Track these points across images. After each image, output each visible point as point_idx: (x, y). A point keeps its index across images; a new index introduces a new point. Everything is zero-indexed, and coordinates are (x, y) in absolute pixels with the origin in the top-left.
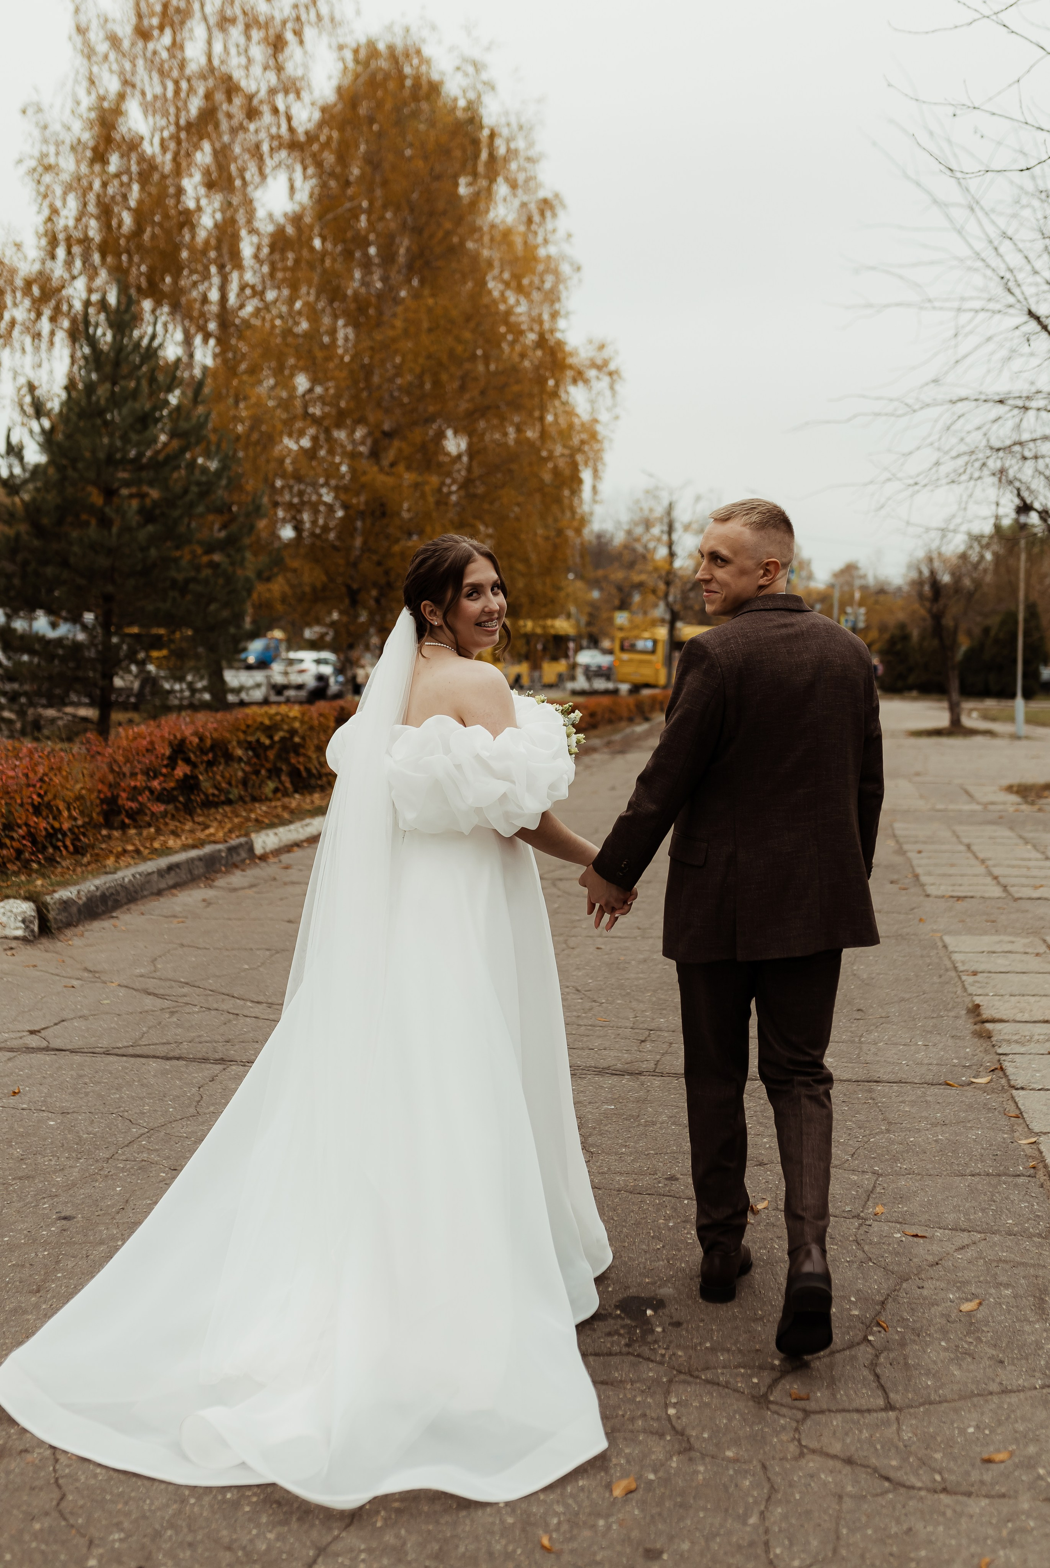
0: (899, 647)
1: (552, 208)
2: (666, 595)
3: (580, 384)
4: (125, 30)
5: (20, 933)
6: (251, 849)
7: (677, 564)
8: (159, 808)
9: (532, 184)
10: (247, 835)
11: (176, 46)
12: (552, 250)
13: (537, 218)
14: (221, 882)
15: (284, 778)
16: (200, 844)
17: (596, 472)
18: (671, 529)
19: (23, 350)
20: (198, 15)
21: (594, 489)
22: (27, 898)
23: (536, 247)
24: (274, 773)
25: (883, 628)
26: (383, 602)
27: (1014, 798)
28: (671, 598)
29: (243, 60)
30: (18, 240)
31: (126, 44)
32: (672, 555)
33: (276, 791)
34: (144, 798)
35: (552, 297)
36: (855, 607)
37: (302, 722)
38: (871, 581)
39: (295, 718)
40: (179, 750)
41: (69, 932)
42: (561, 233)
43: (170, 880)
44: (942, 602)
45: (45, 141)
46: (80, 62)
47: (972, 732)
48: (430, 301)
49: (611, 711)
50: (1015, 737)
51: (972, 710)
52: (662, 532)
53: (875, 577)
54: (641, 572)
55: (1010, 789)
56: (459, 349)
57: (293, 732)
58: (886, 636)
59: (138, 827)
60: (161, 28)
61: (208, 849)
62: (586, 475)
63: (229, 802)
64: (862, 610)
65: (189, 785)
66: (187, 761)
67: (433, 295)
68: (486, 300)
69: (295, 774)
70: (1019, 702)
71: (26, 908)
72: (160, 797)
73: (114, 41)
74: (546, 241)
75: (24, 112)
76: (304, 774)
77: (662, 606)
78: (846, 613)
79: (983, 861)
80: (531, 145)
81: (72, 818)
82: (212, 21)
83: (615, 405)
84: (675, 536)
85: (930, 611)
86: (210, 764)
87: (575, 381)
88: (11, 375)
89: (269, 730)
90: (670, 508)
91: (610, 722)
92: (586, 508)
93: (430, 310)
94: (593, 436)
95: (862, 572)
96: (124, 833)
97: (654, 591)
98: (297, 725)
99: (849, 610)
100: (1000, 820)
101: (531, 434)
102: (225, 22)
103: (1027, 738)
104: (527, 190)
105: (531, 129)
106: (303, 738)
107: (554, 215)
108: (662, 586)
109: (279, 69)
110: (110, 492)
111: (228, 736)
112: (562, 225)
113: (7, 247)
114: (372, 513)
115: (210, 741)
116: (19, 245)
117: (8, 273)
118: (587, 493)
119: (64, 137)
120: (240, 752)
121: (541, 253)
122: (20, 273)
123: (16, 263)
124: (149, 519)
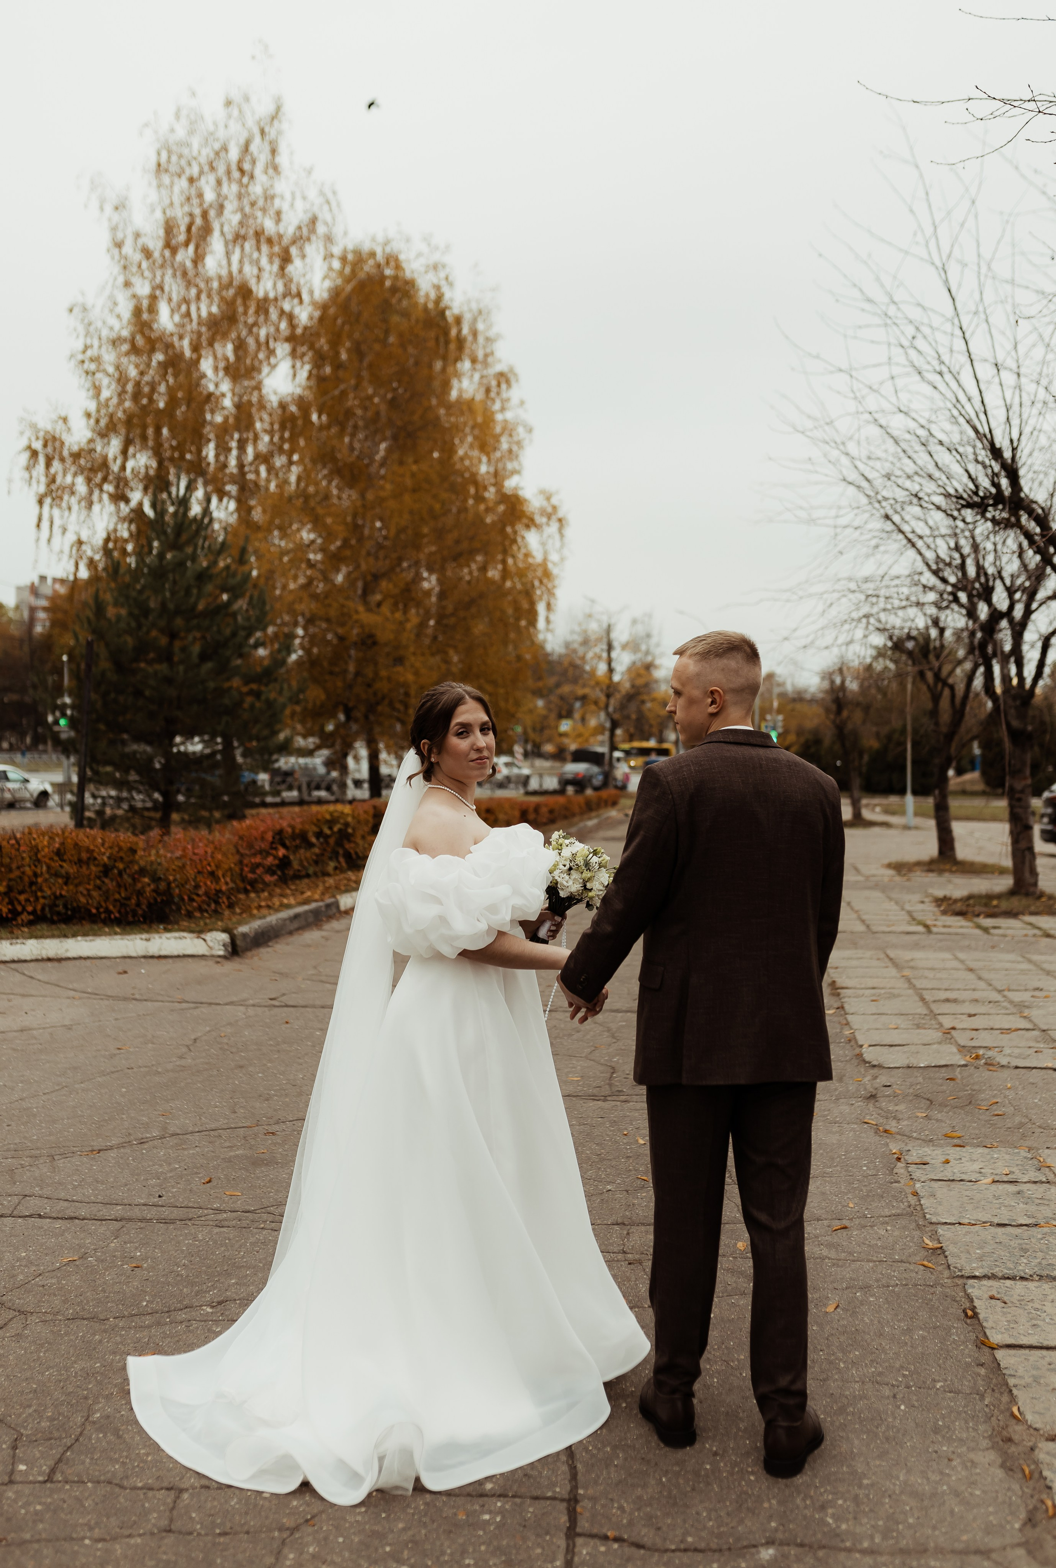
0: (813, 750)
1: (508, 382)
2: (607, 706)
3: (533, 530)
4: (156, 245)
5: (221, 953)
6: (338, 907)
7: (616, 678)
8: (268, 878)
9: (490, 359)
10: (334, 896)
11: (198, 259)
12: (509, 415)
13: (494, 389)
14: (327, 926)
15: (342, 860)
16: (306, 902)
17: (549, 607)
18: (610, 647)
19: (70, 509)
20: (217, 232)
21: (548, 621)
22: (224, 931)
23: (494, 412)
24: (335, 855)
25: (800, 733)
27: (891, 872)
28: (611, 709)
29: (255, 271)
30: (63, 414)
31: (157, 254)
32: (611, 670)
33: (336, 868)
34: (259, 871)
35: (510, 456)
36: (774, 714)
37: (353, 817)
38: (789, 688)
40: (280, 837)
41: (249, 954)
42: (515, 401)
43: (296, 925)
44: (845, 713)
45: (87, 334)
46: (116, 269)
47: (871, 824)
48: (414, 468)
49: (566, 808)
50: (907, 828)
51: (876, 805)
52: (602, 650)
53: (793, 685)
54: (584, 686)
55: (889, 866)
56: (437, 506)
57: (347, 825)
58: (802, 740)
59: (257, 892)
60: (187, 244)
61: (313, 905)
62: (541, 608)
63: (308, 876)
64: (780, 717)
65: (284, 863)
66: (284, 846)
67: (416, 462)
68: (455, 460)
69: (348, 856)
70: (909, 799)
71: (224, 937)
72: (270, 871)
73: (147, 253)
74: (503, 409)
75: (71, 310)
76: (354, 856)
77: (602, 715)
78: (765, 720)
79: (857, 912)
80: (490, 327)
81: (227, 883)
82: (230, 237)
83: (562, 546)
84: (614, 655)
85: (834, 722)
86: (297, 847)
87: (528, 527)
88: (60, 530)
89: (331, 823)
90: (608, 630)
91: (566, 817)
93: (413, 475)
94: (547, 574)
95: (780, 680)
96: (248, 896)
97: (596, 703)
98: (350, 819)
99: (768, 717)
100: (876, 886)
101: (493, 573)
102: (239, 238)
103: (916, 828)
104: (486, 364)
105: (489, 313)
106: (354, 829)
107: (509, 386)
108: (603, 698)
109: (286, 278)
110: (173, 636)
111: (307, 827)
112: (515, 394)
113: (57, 422)
114: (363, 643)
115: (297, 831)
116: (65, 420)
117: (57, 444)
118: (541, 624)
119: (105, 333)
120: (314, 840)
121: (499, 417)
122: (67, 444)
123: (64, 437)
124: (204, 657)
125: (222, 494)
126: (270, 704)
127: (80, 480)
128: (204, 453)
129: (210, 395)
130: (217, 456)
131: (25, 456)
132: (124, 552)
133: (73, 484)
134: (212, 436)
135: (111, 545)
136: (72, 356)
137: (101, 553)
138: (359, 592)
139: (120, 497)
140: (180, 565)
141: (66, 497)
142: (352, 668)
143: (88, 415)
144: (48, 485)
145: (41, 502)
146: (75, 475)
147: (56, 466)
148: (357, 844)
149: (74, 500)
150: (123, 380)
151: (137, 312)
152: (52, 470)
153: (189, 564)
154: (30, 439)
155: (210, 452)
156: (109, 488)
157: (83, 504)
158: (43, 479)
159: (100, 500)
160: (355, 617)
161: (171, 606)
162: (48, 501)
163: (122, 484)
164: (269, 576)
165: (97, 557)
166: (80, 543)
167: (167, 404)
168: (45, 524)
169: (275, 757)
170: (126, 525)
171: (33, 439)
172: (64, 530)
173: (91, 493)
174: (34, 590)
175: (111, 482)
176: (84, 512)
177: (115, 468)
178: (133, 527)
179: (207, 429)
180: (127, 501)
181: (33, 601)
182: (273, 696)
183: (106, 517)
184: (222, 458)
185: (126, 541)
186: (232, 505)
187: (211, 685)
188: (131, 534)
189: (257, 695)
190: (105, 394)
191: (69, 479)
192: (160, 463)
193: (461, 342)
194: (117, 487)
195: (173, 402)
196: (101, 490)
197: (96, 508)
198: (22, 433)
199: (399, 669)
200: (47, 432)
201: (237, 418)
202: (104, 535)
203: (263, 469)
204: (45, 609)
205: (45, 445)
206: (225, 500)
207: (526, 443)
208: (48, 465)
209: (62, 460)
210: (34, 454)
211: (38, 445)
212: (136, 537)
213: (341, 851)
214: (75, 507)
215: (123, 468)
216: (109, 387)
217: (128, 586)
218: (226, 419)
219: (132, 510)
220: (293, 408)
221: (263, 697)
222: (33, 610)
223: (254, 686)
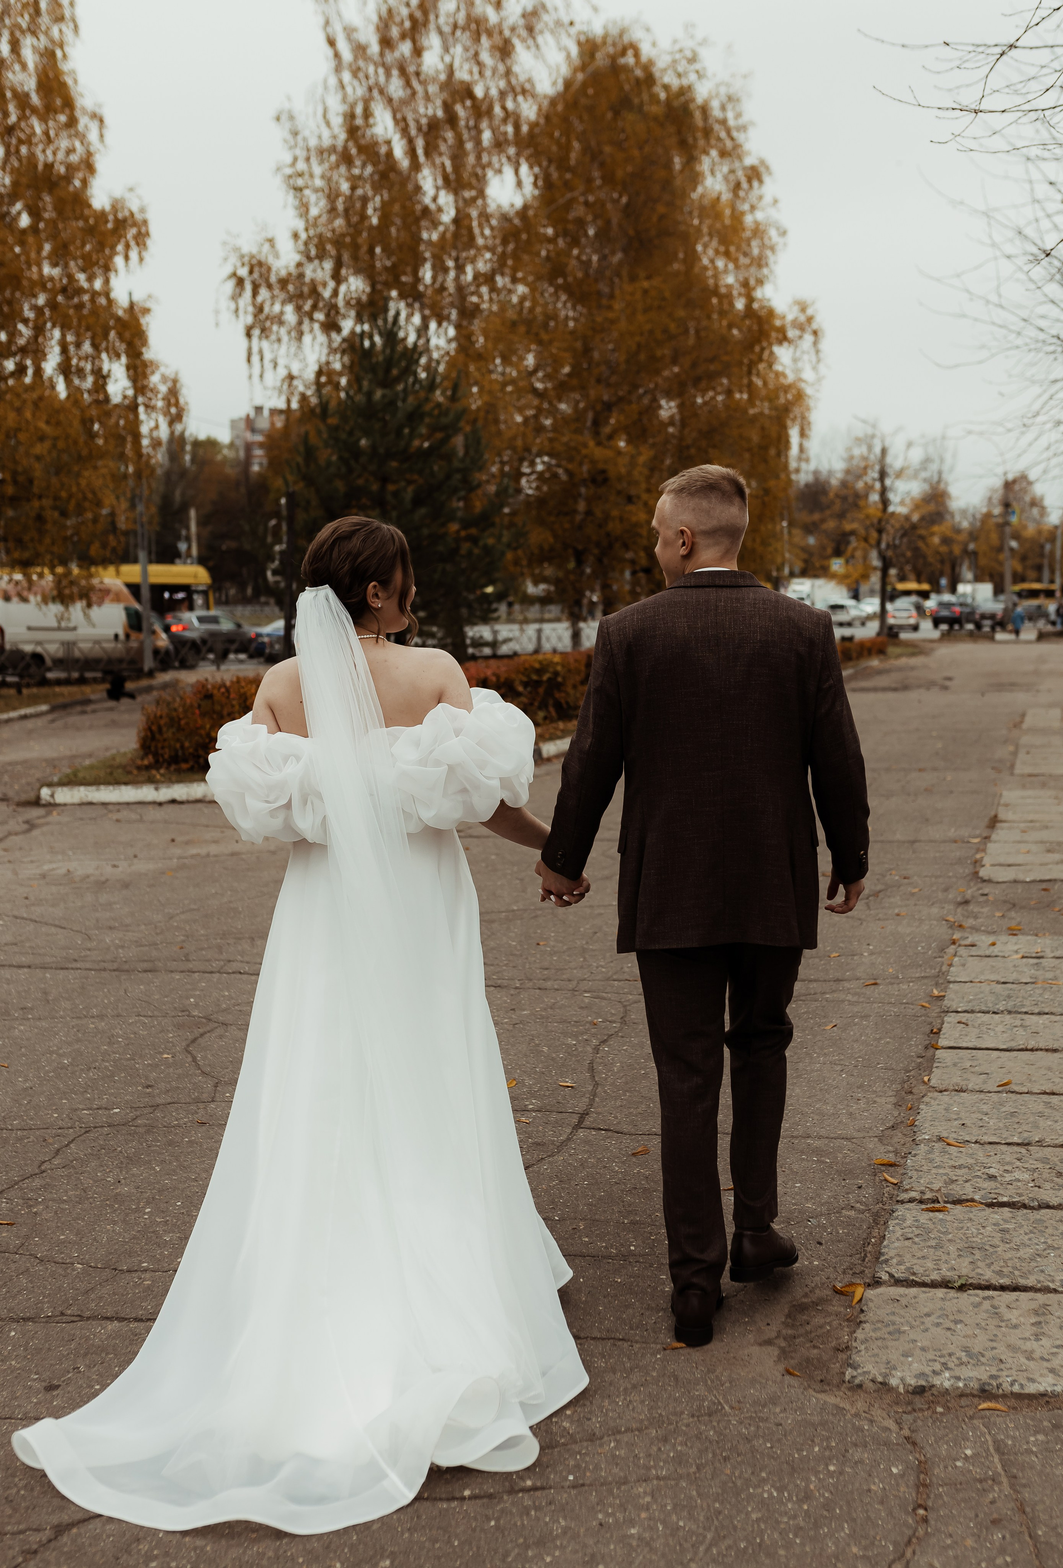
1: (760, 177)
2: (879, 543)
3: (786, 344)
7: (890, 509)
9: (738, 152)
11: (414, 55)
12: (759, 215)
13: (745, 185)
15: (552, 710)
17: (803, 434)
18: (883, 475)
19: (279, 340)
20: (432, 26)
21: (802, 449)
23: (743, 213)
26: (606, 561)
28: (883, 545)
29: (475, 66)
30: (270, 236)
32: (884, 501)
33: (545, 718)
35: (760, 262)
37: (563, 666)
39: (557, 664)
42: (768, 199)
45: (295, 145)
48: (646, 284)
52: (874, 479)
54: (853, 521)
56: (672, 327)
57: (556, 674)
60: (401, 38)
62: (794, 434)
67: (649, 277)
68: (696, 270)
69: (558, 706)
73: (359, 49)
74: (753, 208)
76: (565, 706)
77: (873, 553)
80: (738, 115)
82: (447, 29)
83: (818, 363)
84: (888, 482)
87: (778, 342)
88: (272, 365)
90: (882, 454)
92: (793, 465)
93: (645, 293)
94: (800, 396)
97: (865, 539)
98: (559, 668)
101: (742, 396)
104: (735, 157)
105: (738, 98)
107: (761, 181)
108: (874, 533)
109: (508, 73)
110: (385, 480)
111: (513, 676)
112: (769, 189)
113: (262, 245)
114: (594, 481)
115: (502, 680)
116: (271, 241)
117: (264, 270)
118: (794, 450)
119: (313, 142)
120: (520, 689)
121: (748, 219)
122: (274, 269)
123: (271, 260)
124: (417, 501)
125: (441, 319)
126: (487, 550)
127: (289, 309)
128: (420, 274)
129: (426, 210)
130: (434, 278)
131: (230, 285)
132: (337, 386)
133: (282, 313)
134: (427, 255)
135: (323, 379)
136: (278, 169)
137: (314, 388)
138: (589, 423)
139: (331, 326)
140: (390, 404)
141: (275, 328)
142: (581, 506)
143: (296, 236)
144: (255, 316)
145: (249, 335)
146: (283, 303)
147: (264, 293)
148: (568, 694)
149: (283, 331)
150: (332, 196)
151: (350, 116)
152: (259, 299)
153: (400, 404)
154: (235, 267)
155: (427, 274)
156: (320, 316)
157: (293, 334)
158: (251, 309)
159: (312, 330)
160: (584, 452)
161: (381, 451)
162: (256, 332)
163: (333, 312)
164: (490, 409)
165: (309, 393)
166: (291, 377)
167: (380, 219)
168: (255, 358)
169: (494, 606)
170: (338, 356)
171: (239, 264)
172: (275, 365)
173: (300, 323)
174: (250, 423)
175: (321, 310)
176: (294, 344)
177: (327, 294)
178: (346, 359)
179: (422, 247)
180: (339, 330)
181: (250, 437)
182: (491, 541)
183: (317, 348)
184: (440, 279)
185: (340, 374)
186: (452, 332)
187: (425, 531)
188: (343, 365)
189: (474, 540)
190: (314, 211)
191: (277, 308)
192: (373, 286)
193: (707, 132)
194: (328, 315)
195: (385, 218)
196: (312, 319)
197: (307, 339)
198: (226, 259)
199: (630, 508)
200: (252, 257)
201: (456, 235)
202: (316, 368)
203: (484, 290)
204: (261, 445)
205: (251, 272)
206: (445, 324)
207: (779, 248)
208: (255, 293)
209: (270, 287)
210: (240, 282)
211: (243, 272)
212: (350, 369)
213: (551, 702)
214: (285, 338)
215: (335, 293)
216: (316, 204)
217: (336, 428)
218: (443, 236)
219: (344, 340)
220: (517, 221)
221: (481, 543)
222: (249, 447)
223: (473, 531)
